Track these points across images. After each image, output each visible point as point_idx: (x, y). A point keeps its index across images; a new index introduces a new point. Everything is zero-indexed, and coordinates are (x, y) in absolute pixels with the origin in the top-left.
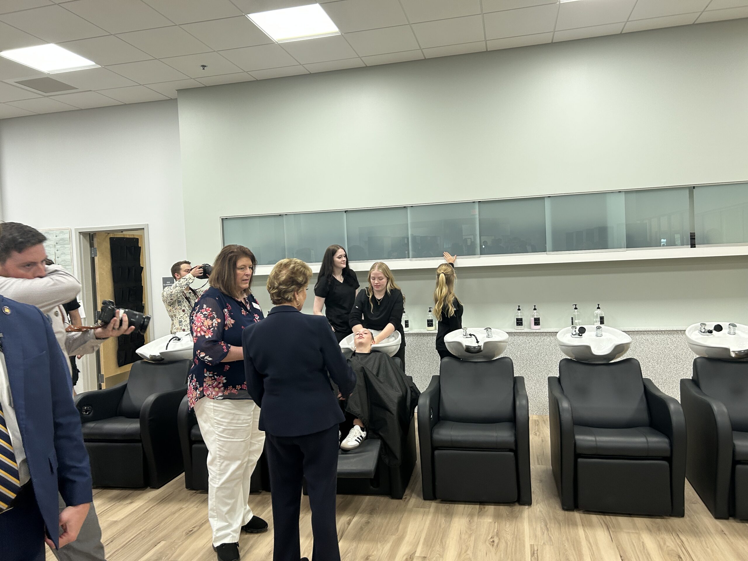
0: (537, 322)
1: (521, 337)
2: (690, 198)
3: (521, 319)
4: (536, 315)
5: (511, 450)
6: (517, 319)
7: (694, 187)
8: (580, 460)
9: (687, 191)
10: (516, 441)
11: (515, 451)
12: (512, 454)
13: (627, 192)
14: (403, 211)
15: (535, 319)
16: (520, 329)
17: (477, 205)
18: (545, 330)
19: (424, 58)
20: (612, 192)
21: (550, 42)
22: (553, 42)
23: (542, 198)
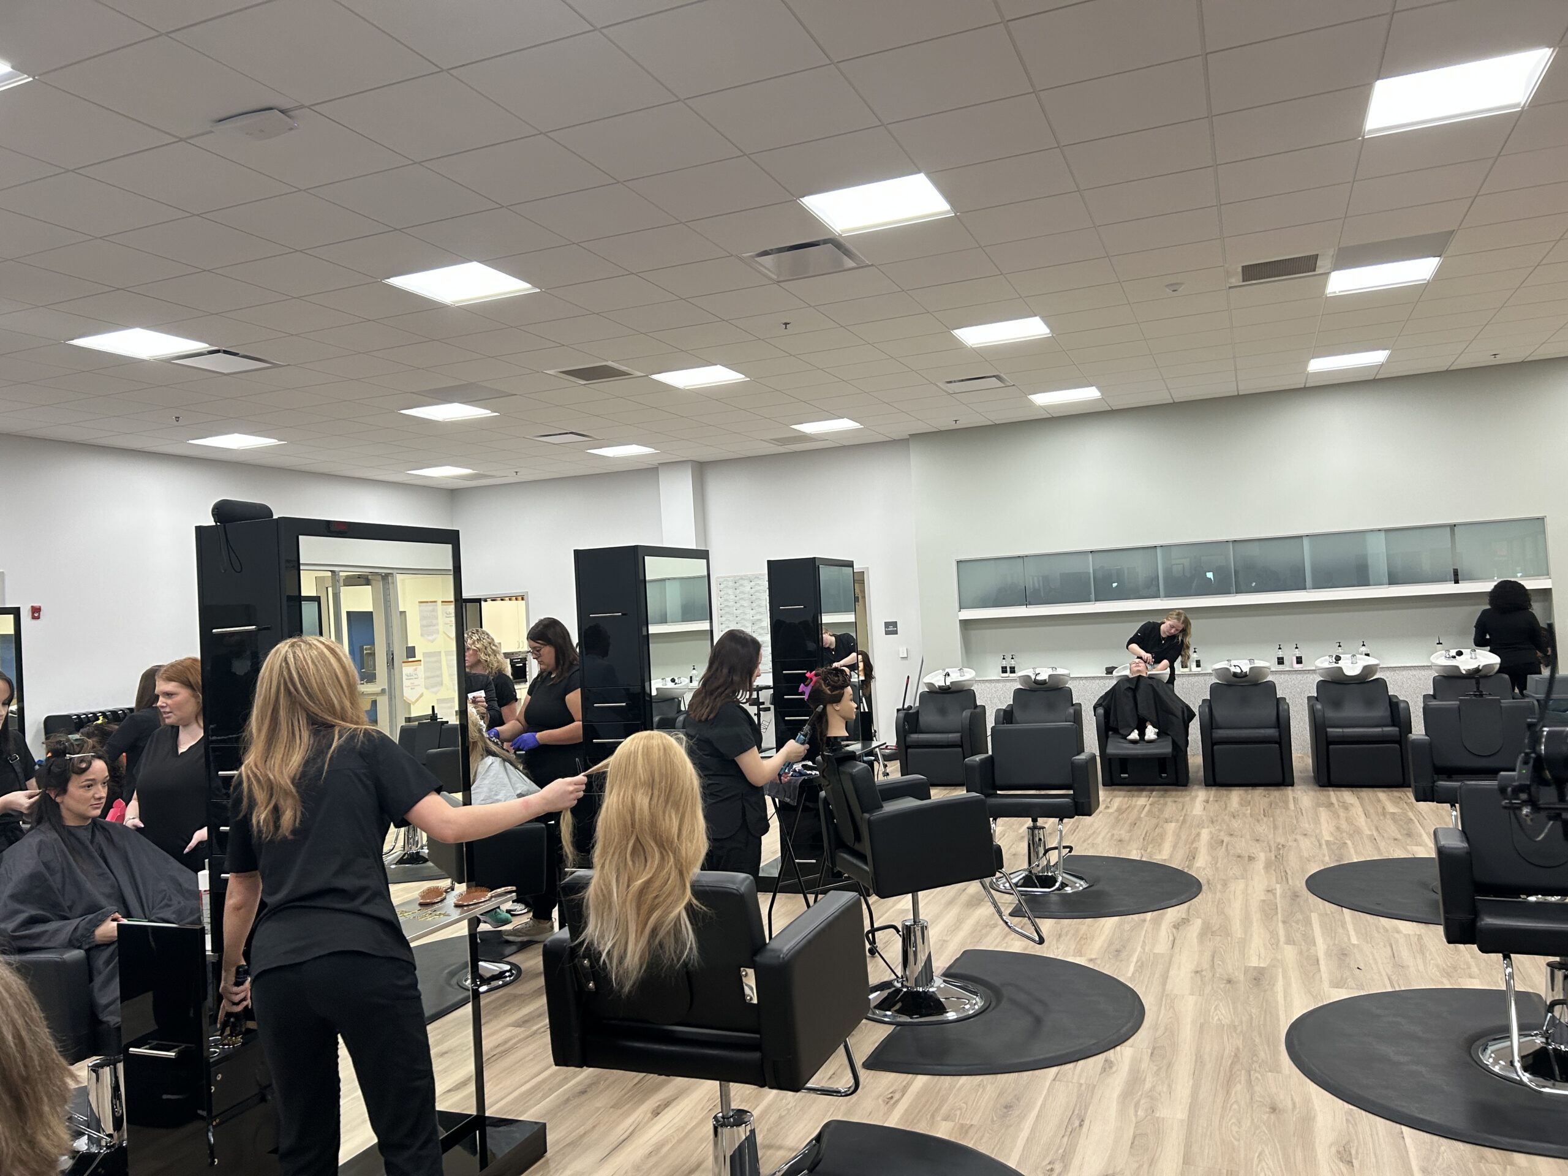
0: (1299, 660)
1: (1283, 676)
2: (1451, 535)
3: (1282, 658)
4: (1298, 653)
5: (1276, 743)
6: (1278, 658)
7: (1455, 525)
8: (1331, 747)
9: (1448, 529)
10: (1280, 735)
11: (1279, 743)
12: (1277, 745)
13: (1387, 531)
14: (1153, 550)
15: (1297, 658)
16: (1281, 667)
17: (1231, 544)
18: (1308, 669)
19: (1171, 401)
20: (1372, 531)
21: (1302, 386)
22: (1307, 385)
23: (1301, 537)
